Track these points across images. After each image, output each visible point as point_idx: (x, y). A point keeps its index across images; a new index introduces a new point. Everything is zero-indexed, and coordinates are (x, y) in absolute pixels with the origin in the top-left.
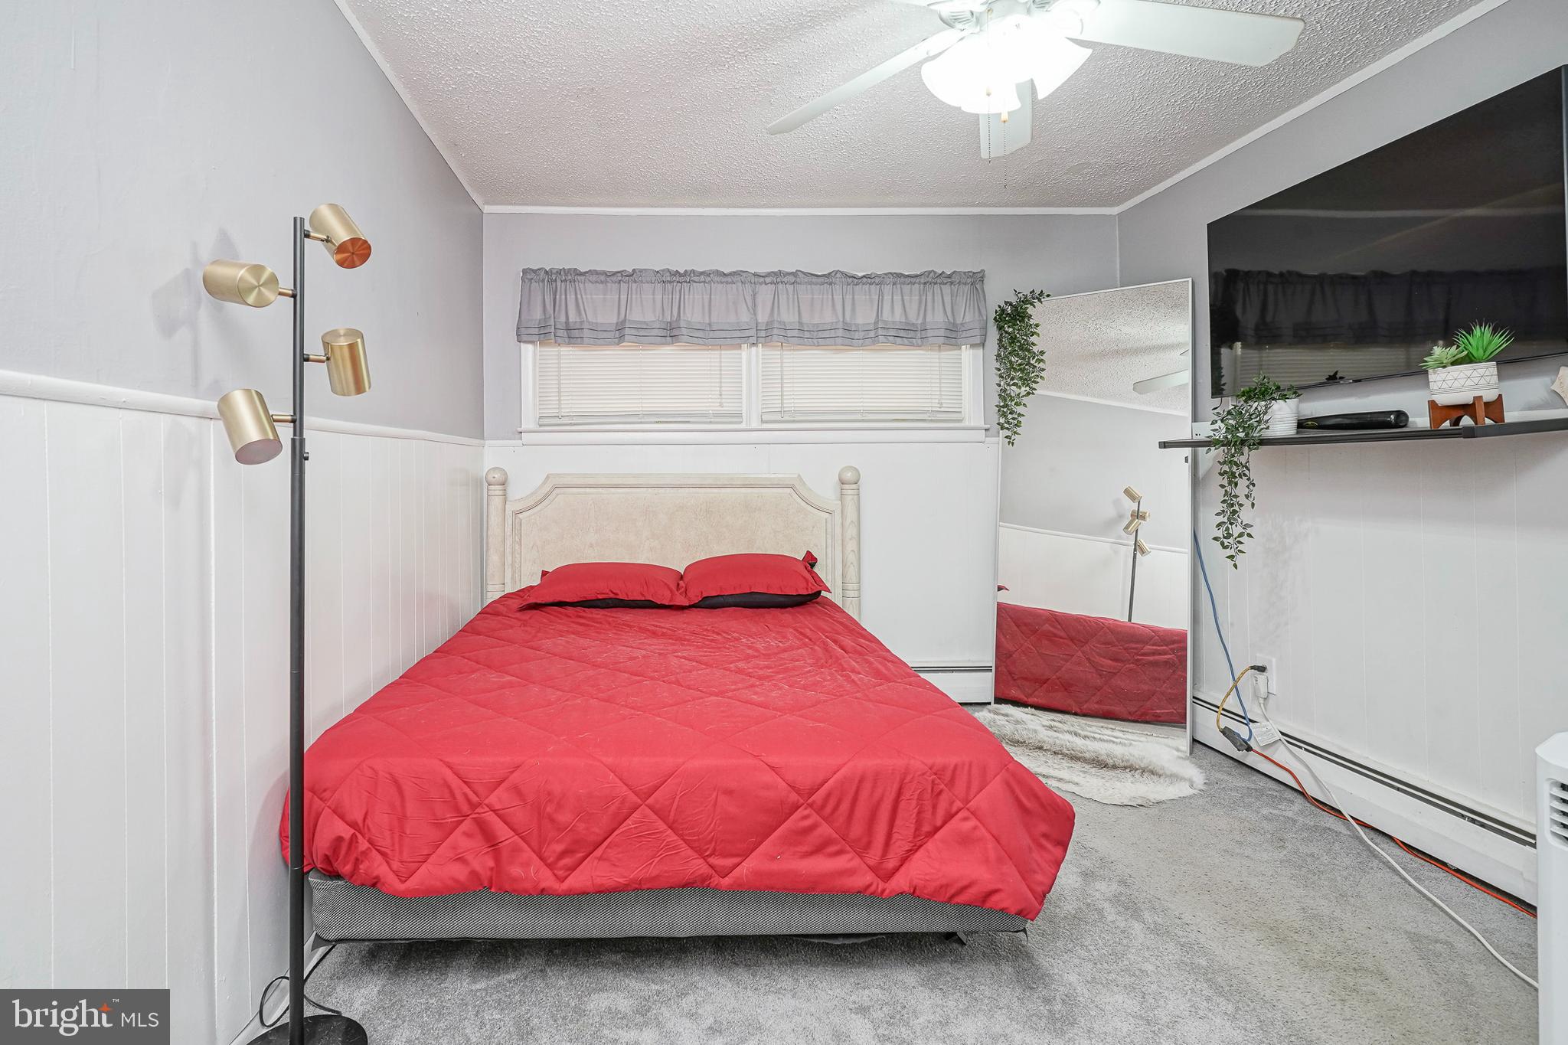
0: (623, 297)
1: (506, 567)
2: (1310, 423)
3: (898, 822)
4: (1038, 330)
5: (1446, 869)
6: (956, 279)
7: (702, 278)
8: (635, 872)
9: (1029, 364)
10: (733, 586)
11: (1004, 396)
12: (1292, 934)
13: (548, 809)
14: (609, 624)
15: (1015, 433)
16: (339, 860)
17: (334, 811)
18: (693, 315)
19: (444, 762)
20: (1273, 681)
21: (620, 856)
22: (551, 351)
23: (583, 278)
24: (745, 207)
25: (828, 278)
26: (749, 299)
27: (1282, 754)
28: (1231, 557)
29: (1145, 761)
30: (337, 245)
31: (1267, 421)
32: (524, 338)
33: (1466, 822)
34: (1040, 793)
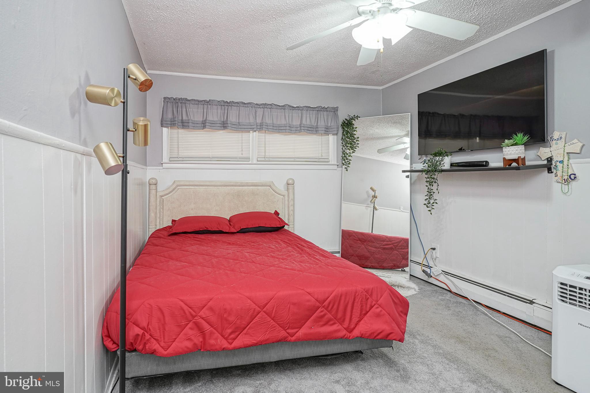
0: (205, 110)
1: (157, 218)
2: (454, 164)
3: (354, 310)
4: (357, 129)
5: (500, 313)
6: (328, 109)
7: (236, 105)
8: (260, 338)
9: (353, 141)
10: (252, 224)
11: (344, 152)
12: (464, 339)
13: (225, 316)
14: (209, 240)
15: (349, 166)
16: (137, 344)
17: (133, 323)
18: (233, 118)
19: (180, 300)
20: (437, 253)
21: (253, 332)
22: (175, 131)
23: (189, 102)
24: (252, 78)
25: (283, 107)
26: (254, 114)
27: (442, 278)
28: (430, 211)
29: (397, 283)
30: (140, 82)
31: (443, 164)
32: (164, 125)
33: (506, 297)
34: (399, 296)
